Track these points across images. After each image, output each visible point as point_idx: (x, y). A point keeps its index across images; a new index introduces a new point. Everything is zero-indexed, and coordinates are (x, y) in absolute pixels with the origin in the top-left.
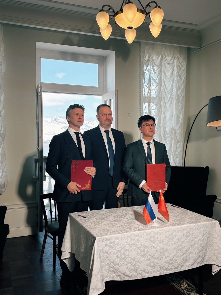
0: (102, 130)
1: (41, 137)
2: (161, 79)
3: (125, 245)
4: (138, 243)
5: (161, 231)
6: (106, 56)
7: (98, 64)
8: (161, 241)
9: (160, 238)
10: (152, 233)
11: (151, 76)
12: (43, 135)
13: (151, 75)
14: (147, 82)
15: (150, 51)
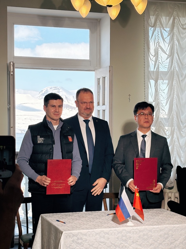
0: (81, 120)
1: (13, 128)
2: (173, 48)
3: (94, 242)
4: (108, 242)
5: (134, 231)
6: (100, 19)
7: (90, 29)
8: (134, 241)
9: (133, 238)
10: (124, 231)
11: (159, 46)
12: (16, 124)
13: (159, 44)
14: (153, 54)
15: (157, 12)
